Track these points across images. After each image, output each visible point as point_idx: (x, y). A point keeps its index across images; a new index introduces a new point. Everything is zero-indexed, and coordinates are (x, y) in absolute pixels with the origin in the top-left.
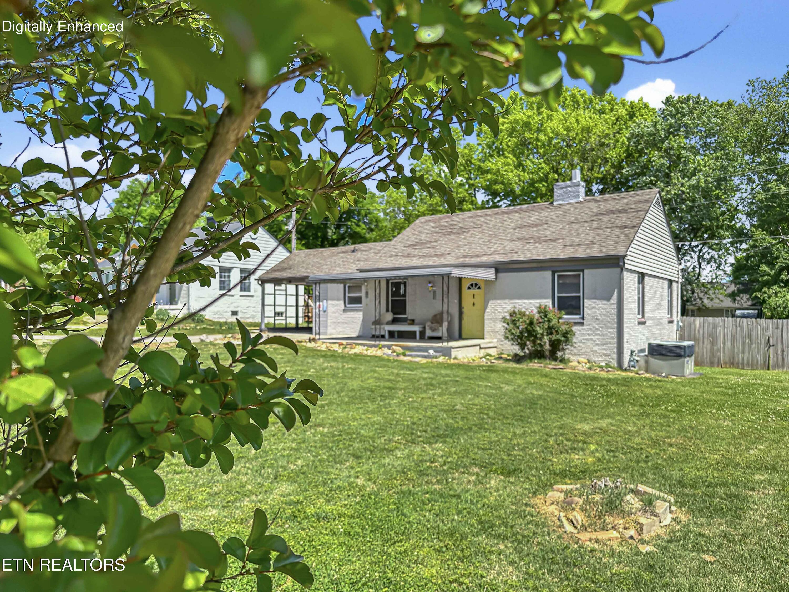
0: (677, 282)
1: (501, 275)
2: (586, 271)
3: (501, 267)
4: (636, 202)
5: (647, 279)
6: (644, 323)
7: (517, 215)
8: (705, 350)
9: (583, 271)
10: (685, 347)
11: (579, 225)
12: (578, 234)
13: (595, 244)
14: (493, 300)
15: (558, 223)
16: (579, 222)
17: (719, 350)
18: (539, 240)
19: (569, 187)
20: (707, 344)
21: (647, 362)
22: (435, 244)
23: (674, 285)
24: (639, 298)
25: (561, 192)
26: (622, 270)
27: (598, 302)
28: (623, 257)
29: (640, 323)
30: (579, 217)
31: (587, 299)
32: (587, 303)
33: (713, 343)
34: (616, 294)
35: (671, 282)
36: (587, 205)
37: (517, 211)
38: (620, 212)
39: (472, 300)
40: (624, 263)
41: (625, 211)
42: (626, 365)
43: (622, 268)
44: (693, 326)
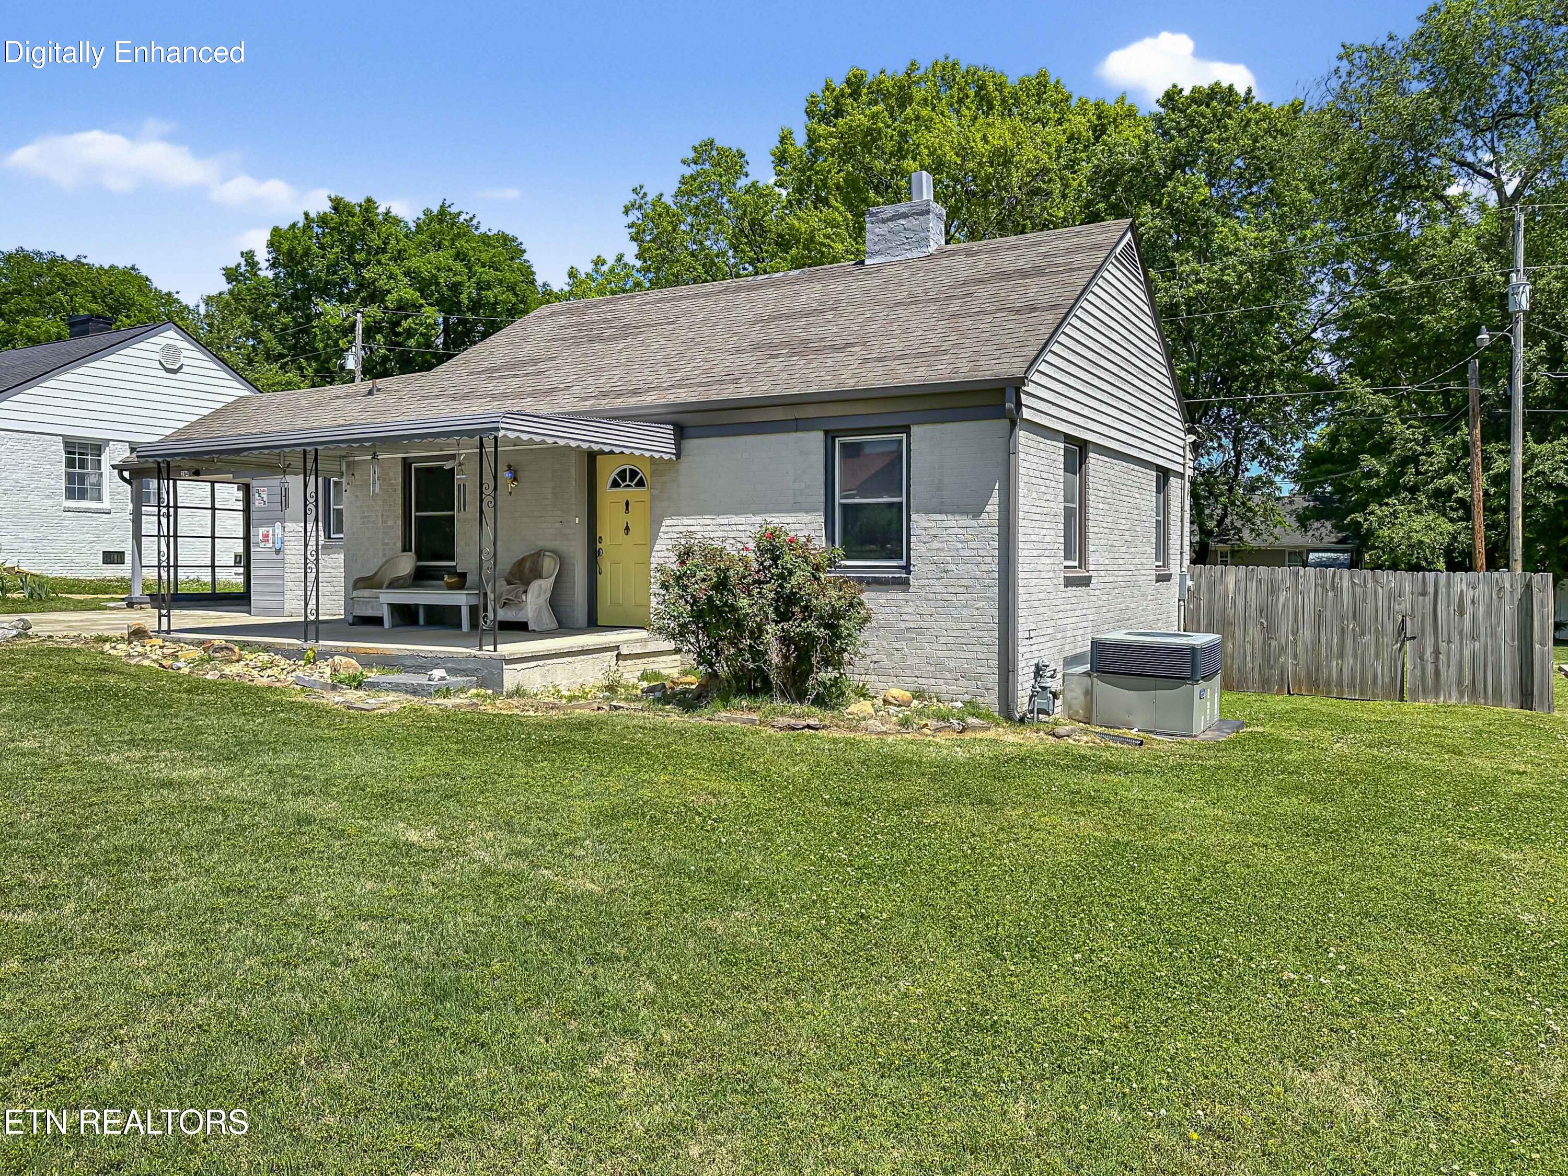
0: (1182, 476)
1: (692, 445)
2: (914, 429)
3: (685, 419)
4: (1069, 251)
5: (1093, 459)
6: (1085, 582)
7: (770, 293)
8: (1249, 648)
9: (906, 429)
10: (1193, 650)
11: (914, 308)
12: (906, 331)
13: (945, 352)
14: (671, 516)
15: (863, 305)
16: (916, 302)
17: (1282, 649)
18: (802, 348)
19: (904, 216)
20: (1254, 632)
21: (1089, 693)
22: (547, 365)
23: (1174, 482)
24: (1068, 513)
25: (882, 229)
26: (1013, 424)
27: (951, 521)
28: (1016, 384)
29: (1069, 582)
30: (919, 290)
31: (917, 512)
32: (919, 522)
33: (1269, 631)
34: (995, 499)
35: (1164, 475)
36: (945, 262)
37: (773, 284)
38: (1024, 274)
39: (622, 518)
40: (1019, 405)
41: (1039, 272)
42: (1022, 704)
43: (1014, 420)
44: (1219, 588)
